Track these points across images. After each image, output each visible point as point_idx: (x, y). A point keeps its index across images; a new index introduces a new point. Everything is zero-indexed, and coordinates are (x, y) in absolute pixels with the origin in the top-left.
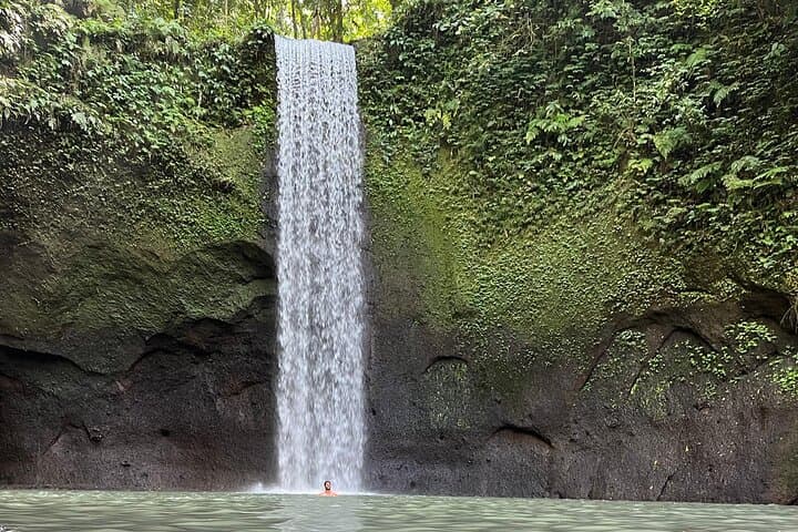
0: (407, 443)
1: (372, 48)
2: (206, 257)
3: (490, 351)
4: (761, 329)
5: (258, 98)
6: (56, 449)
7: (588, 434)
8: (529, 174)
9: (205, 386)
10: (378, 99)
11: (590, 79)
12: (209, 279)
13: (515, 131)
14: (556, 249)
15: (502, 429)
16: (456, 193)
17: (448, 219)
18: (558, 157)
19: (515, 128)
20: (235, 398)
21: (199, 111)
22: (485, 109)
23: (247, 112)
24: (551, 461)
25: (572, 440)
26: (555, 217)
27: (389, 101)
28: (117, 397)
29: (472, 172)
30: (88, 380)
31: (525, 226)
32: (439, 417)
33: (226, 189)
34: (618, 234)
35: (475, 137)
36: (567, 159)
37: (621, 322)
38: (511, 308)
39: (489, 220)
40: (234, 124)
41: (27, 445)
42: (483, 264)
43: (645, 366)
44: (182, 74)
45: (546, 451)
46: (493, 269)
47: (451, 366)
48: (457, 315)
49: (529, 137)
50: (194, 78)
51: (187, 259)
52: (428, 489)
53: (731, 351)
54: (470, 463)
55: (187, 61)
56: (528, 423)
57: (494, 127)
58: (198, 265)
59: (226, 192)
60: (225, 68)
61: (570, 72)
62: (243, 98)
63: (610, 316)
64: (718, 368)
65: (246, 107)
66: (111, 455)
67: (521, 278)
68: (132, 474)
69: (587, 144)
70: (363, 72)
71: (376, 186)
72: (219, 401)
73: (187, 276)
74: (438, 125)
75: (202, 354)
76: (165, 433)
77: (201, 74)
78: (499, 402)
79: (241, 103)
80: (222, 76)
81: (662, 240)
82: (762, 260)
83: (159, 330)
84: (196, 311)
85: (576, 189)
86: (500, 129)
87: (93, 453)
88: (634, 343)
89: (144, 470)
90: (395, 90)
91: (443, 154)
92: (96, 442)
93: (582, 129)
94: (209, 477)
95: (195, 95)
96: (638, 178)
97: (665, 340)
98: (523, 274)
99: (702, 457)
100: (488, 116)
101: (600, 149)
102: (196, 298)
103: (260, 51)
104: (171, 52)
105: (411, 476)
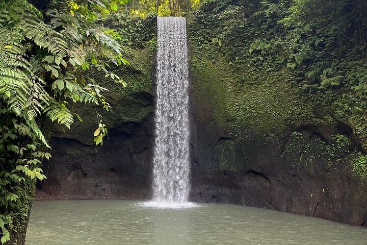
0: (211, 177)
1: (192, 18)
2: (131, 98)
3: (242, 136)
4: (345, 138)
5: (151, 37)
6: (69, 179)
7: (284, 177)
8: (252, 65)
9: (129, 149)
10: (195, 35)
11: (271, 31)
12: (132, 106)
13: (246, 47)
14: (265, 95)
15: (249, 172)
16: (225, 70)
17: (222, 81)
18: (262, 59)
19: (246, 46)
20: (140, 154)
21: (130, 44)
22: (234, 39)
23: (147, 43)
24: (271, 189)
25: (278, 180)
26: (263, 82)
27: (199, 35)
28: (94, 155)
29: (230, 63)
30: (84, 148)
31: (252, 84)
32: (224, 165)
33: (139, 72)
34: (287, 91)
35: (231, 49)
36: (265, 59)
37: (292, 128)
38: (249, 118)
39: (238, 82)
40: (142, 47)
41: (58, 177)
42: (237, 99)
43: (304, 148)
44: (124, 31)
45: (268, 184)
46: (241, 101)
47: (227, 142)
48: (228, 120)
49: (251, 51)
50: (129, 32)
51: (123, 99)
52: (220, 200)
53: (335, 147)
54: (237, 188)
55: (127, 27)
56: (259, 170)
57: (237, 46)
58: (127, 101)
59: (138, 73)
60: (139, 29)
61: (263, 28)
62: (146, 38)
63: (287, 125)
64: (332, 153)
65: (147, 41)
66: (90, 181)
67: (252, 106)
68: (98, 189)
69: (272, 54)
70: (189, 27)
71: (195, 67)
72: (134, 156)
73: (123, 105)
74: (217, 44)
75: (128, 136)
76: (113, 170)
77: (131, 31)
78: (247, 160)
79: (145, 39)
80: (138, 31)
81: (302, 97)
82: (339, 111)
83: (112, 127)
84: (126, 119)
85: (270, 71)
86: (240, 46)
87: (84, 181)
88: (298, 138)
89: (103, 187)
90: (201, 31)
91: (220, 55)
92: (85, 175)
93: (270, 48)
94: (129, 191)
95: (129, 38)
96: (292, 71)
97: (311, 137)
98: (253, 104)
99: (329, 196)
100: (235, 42)
101: (278, 56)
102: (126, 114)
103: (151, 23)
104: (121, 24)
105: (213, 192)
